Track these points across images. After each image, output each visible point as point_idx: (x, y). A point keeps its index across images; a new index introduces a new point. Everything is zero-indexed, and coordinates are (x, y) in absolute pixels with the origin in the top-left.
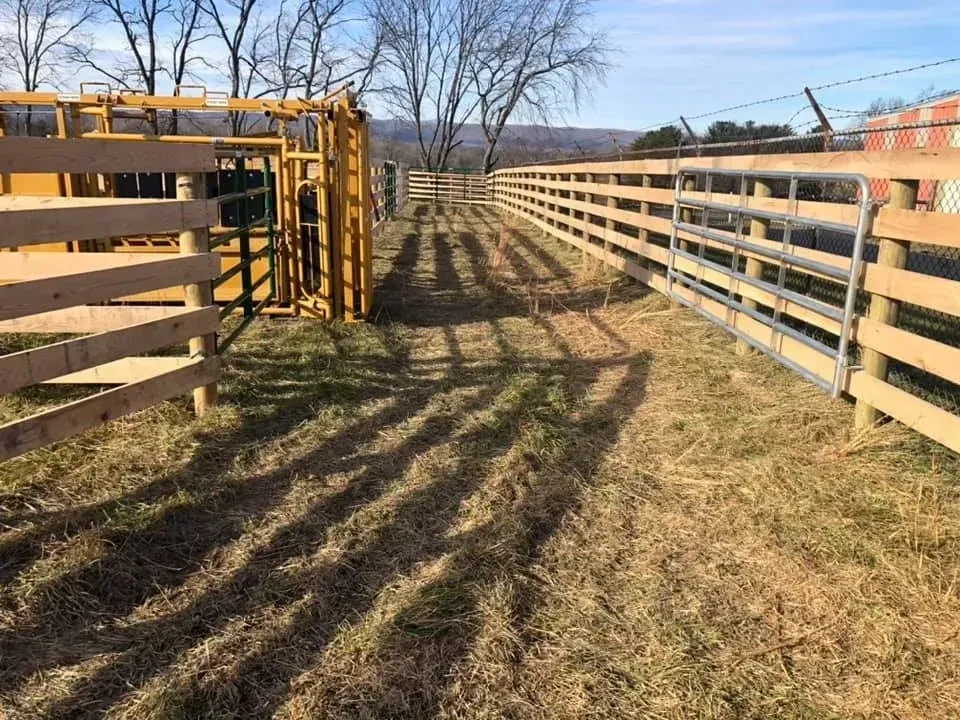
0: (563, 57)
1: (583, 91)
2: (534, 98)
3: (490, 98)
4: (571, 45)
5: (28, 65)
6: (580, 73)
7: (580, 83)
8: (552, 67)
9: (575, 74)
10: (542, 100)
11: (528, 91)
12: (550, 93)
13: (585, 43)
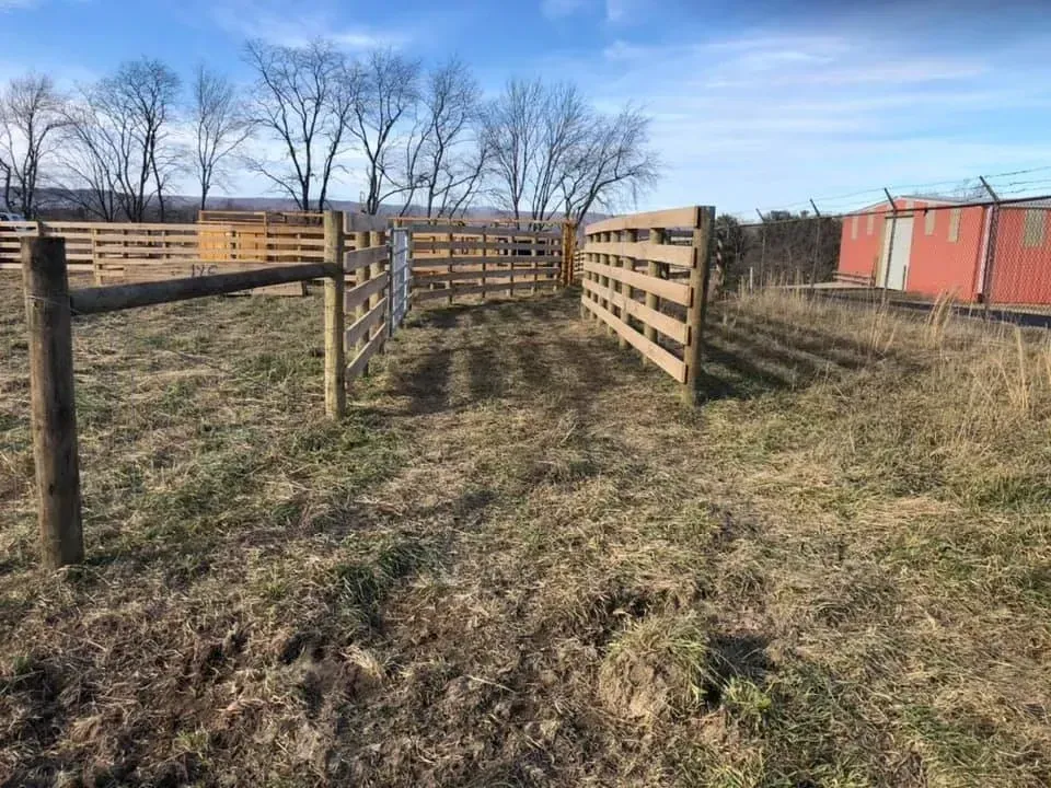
0: (625, 172)
1: (639, 195)
2: (604, 199)
3: (572, 200)
4: (633, 163)
5: (205, 171)
6: (638, 182)
7: (638, 189)
8: (617, 178)
9: (634, 184)
10: (609, 201)
11: (600, 194)
12: (616, 196)
13: (641, 161)
